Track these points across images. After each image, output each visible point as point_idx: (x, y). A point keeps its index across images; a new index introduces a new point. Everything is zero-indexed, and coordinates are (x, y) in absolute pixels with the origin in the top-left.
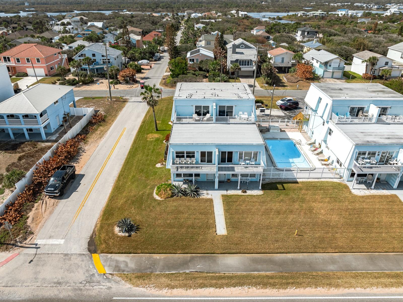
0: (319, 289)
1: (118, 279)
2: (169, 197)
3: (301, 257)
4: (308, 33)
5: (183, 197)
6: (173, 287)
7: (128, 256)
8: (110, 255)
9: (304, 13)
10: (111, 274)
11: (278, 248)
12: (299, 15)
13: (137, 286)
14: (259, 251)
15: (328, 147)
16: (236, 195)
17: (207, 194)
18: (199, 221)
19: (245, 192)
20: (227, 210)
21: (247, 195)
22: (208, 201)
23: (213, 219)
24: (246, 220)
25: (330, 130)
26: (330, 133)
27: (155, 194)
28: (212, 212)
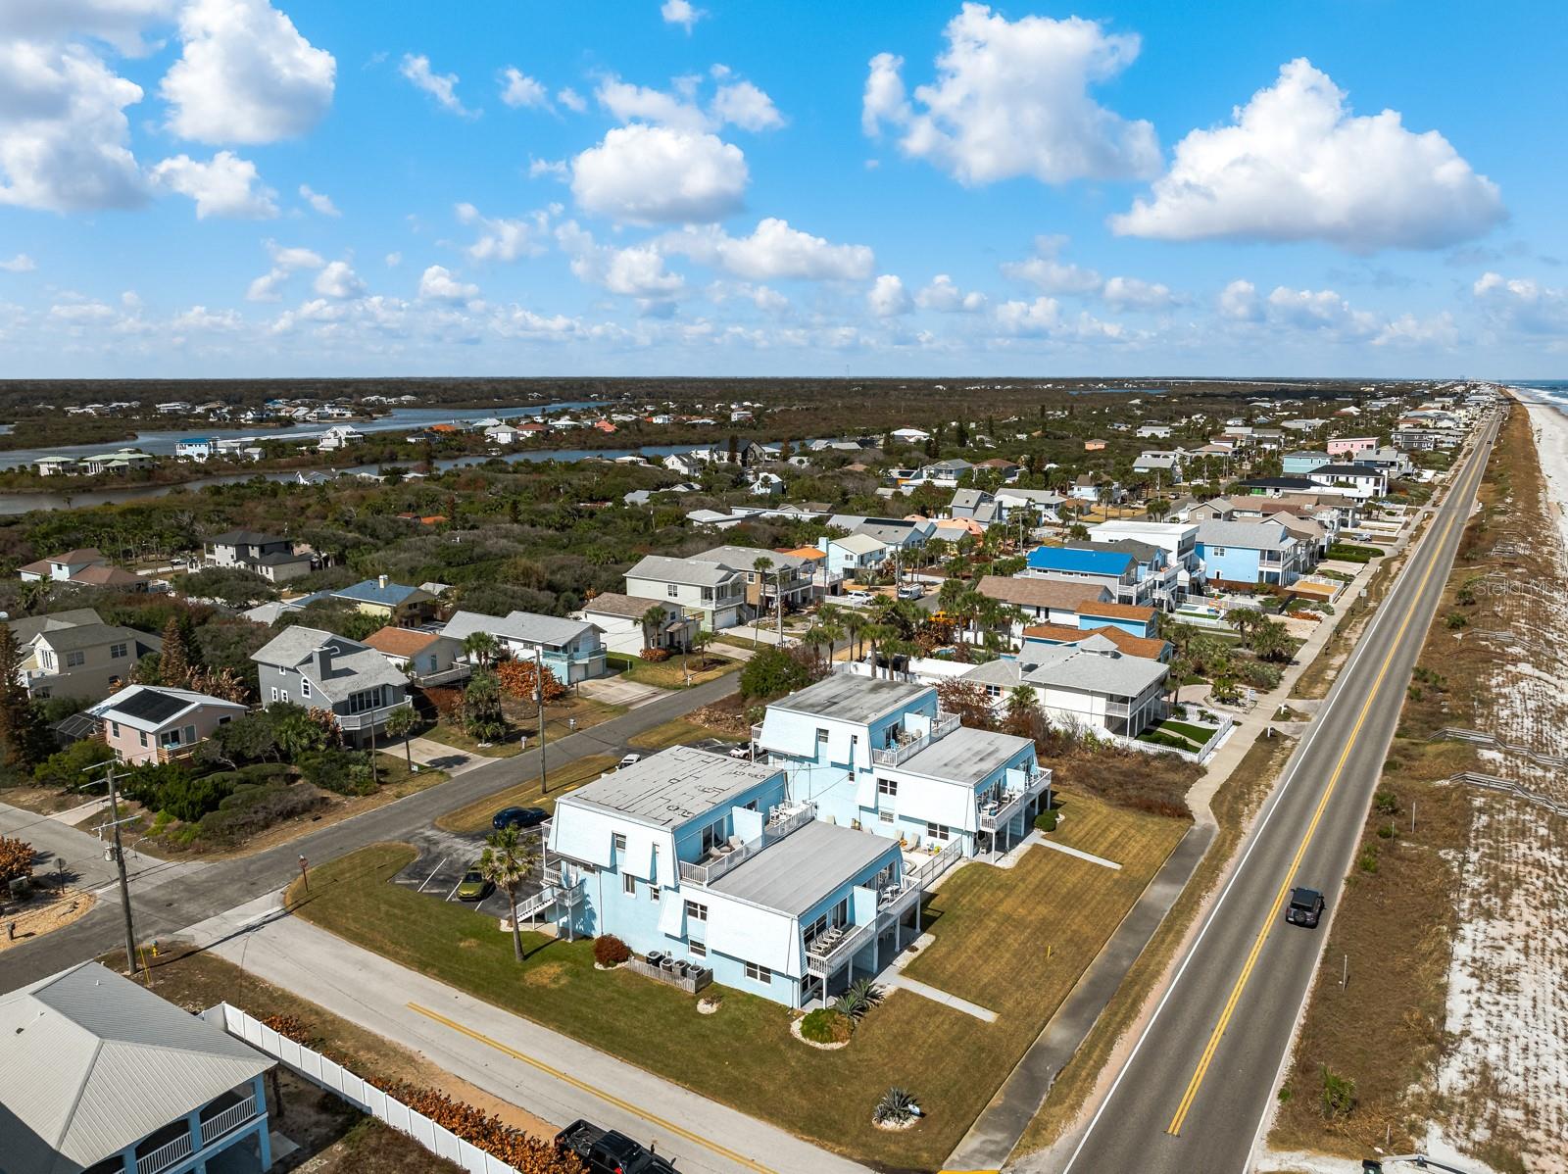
0: (1155, 987)
1: (1023, 1158)
2: (852, 1030)
3: (1091, 975)
4: (262, 550)
6: (1079, 1105)
7: (972, 1135)
8: (954, 1156)
9: (63, 463)
10: (1005, 1166)
11: (1064, 983)
12: (44, 471)
13: (1053, 1141)
14: (1056, 1001)
15: (887, 817)
16: (915, 960)
17: (881, 987)
18: (945, 1027)
19: (917, 949)
20: (944, 986)
21: (926, 951)
22: (902, 993)
23: (954, 1010)
24: (982, 983)
25: (883, 782)
26: (884, 790)
27: (818, 1045)
28: (937, 1003)
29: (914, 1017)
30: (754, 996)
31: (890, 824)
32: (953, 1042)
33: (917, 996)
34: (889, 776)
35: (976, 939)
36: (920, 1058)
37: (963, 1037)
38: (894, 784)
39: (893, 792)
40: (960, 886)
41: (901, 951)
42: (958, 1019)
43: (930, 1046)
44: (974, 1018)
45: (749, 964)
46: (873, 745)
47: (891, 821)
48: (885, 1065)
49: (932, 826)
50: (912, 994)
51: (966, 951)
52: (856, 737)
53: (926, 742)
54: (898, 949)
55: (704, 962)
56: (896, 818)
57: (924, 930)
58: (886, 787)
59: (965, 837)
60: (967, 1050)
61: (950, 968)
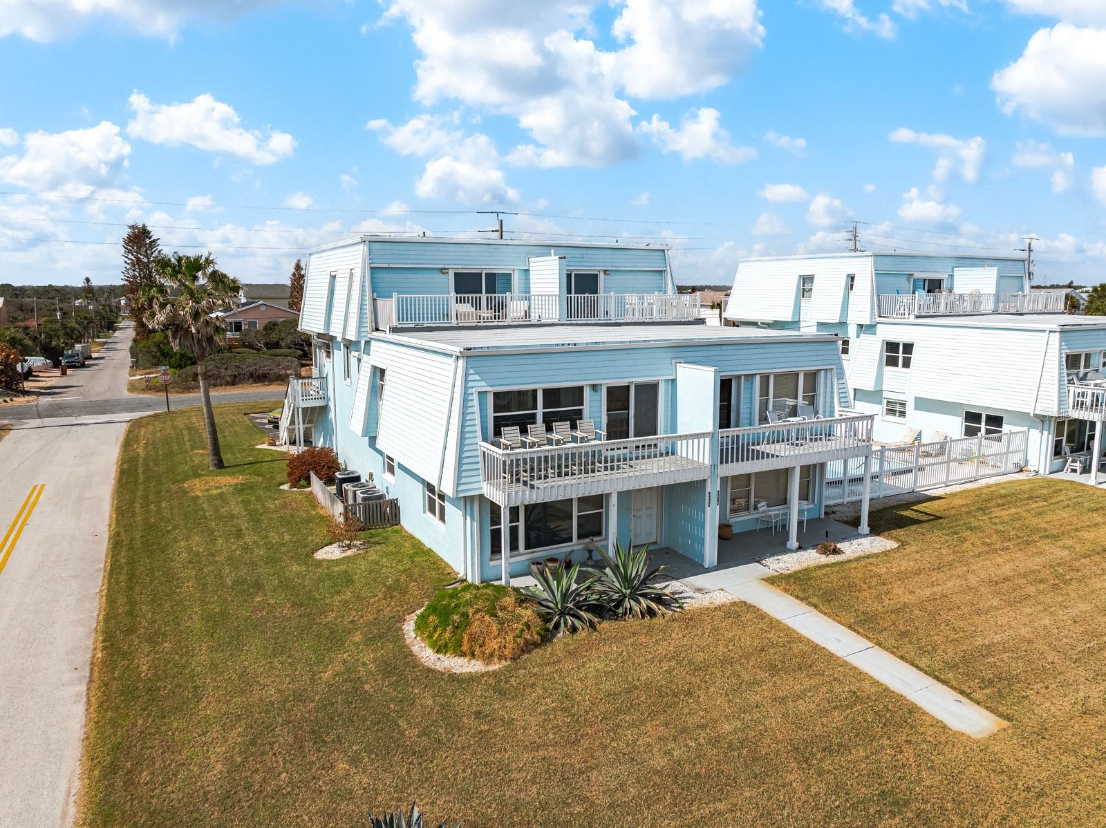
2: (536, 645)
5: (606, 625)
15: (896, 409)
16: (820, 567)
17: (699, 590)
18: (802, 706)
19: (836, 551)
20: (864, 625)
21: (858, 559)
22: (739, 611)
23: (859, 674)
24: (978, 642)
25: (892, 347)
26: (892, 362)
27: (426, 655)
28: (816, 648)
29: (725, 661)
30: (429, 552)
31: (901, 420)
32: (802, 753)
33: (774, 624)
34: (899, 334)
35: (1004, 564)
36: (659, 761)
37: (844, 748)
38: (908, 348)
39: (907, 364)
40: (1002, 497)
41: (800, 548)
42: (856, 698)
43: (715, 742)
44: (913, 709)
45: (430, 488)
46: (880, 290)
47: (902, 414)
48: (535, 747)
49: (973, 417)
50: (763, 616)
51: (964, 577)
52: (853, 278)
53: (988, 306)
54: (793, 542)
55: (387, 484)
56: (910, 408)
57: (875, 530)
58: (897, 354)
59: (1035, 434)
60: (838, 788)
61: (900, 595)
